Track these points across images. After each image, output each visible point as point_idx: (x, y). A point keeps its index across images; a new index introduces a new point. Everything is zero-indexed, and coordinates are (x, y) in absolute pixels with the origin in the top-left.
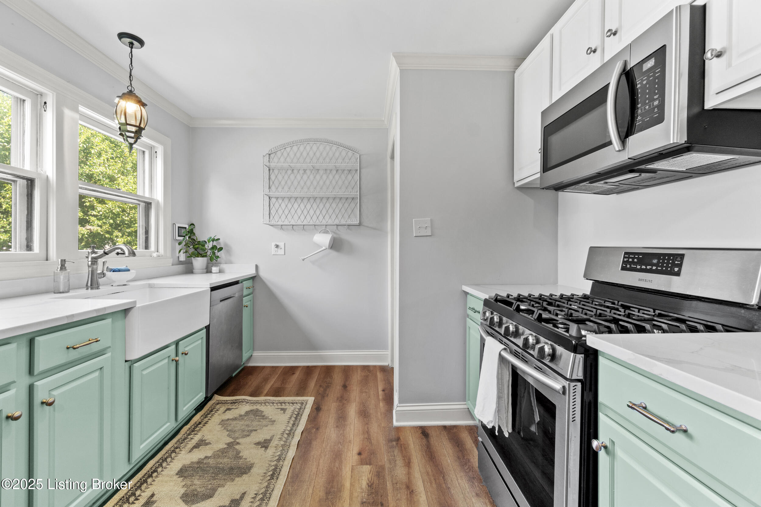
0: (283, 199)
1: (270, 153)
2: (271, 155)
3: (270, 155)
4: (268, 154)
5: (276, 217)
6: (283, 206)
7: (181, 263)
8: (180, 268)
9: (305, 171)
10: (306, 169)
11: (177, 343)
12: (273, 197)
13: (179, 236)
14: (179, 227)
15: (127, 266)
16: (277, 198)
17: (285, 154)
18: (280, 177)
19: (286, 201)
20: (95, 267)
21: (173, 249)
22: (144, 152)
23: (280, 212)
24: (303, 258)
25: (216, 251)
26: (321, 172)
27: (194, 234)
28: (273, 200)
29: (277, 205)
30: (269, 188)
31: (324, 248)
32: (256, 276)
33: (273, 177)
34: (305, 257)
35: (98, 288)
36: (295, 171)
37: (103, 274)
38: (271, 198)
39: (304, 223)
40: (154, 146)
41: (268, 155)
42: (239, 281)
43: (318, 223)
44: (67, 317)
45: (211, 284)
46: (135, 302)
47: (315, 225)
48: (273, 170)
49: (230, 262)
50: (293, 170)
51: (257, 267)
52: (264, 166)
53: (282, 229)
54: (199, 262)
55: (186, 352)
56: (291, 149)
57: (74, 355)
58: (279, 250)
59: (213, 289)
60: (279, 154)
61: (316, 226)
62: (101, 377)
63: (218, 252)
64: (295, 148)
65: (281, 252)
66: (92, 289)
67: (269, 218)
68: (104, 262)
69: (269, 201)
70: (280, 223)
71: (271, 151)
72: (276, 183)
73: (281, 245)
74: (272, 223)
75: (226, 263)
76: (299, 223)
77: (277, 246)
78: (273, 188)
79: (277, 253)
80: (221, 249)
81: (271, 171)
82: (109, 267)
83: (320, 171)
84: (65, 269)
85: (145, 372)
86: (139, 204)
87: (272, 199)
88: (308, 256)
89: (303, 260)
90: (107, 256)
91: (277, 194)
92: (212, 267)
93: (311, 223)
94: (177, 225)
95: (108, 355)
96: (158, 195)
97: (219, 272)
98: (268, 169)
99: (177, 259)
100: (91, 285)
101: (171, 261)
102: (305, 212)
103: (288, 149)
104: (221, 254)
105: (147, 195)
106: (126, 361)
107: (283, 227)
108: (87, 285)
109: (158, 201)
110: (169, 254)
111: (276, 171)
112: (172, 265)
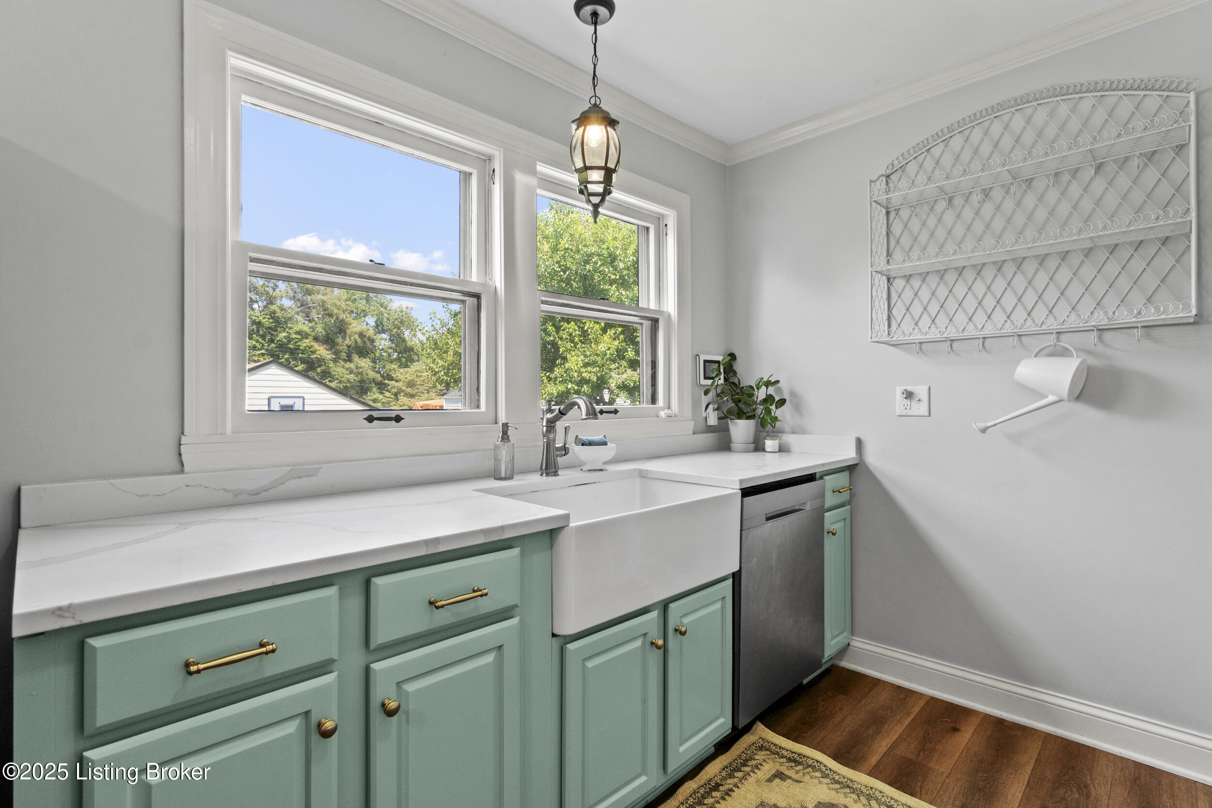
0: (924, 277)
1: (889, 172)
2: (892, 177)
3: (888, 176)
4: (882, 175)
5: (908, 325)
6: (925, 294)
7: (710, 429)
8: (708, 439)
9: (986, 193)
10: (991, 188)
11: (665, 606)
12: (899, 277)
13: (706, 378)
14: (705, 361)
15: (605, 436)
16: (908, 278)
17: (929, 164)
18: (915, 224)
19: (933, 280)
20: (551, 436)
21: (696, 403)
22: (648, 229)
23: (917, 309)
24: (982, 425)
25: (773, 407)
26: (1039, 185)
27: (735, 373)
28: (899, 284)
29: (908, 294)
30: (889, 254)
31: (1052, 398)
32: (857, 464)
33: (897, 228)
34: (989, 424)
35: (555, 474)
36: (958, 201)
37: (565, 450)
38: (892, 280)
39: (985, 333)
40: (663, 216)
41: (884, 179)
42: (816, 473)
43: (1030, 327)
44: (427, 543)
45: (741, 481)
46: (566, 517)
47: (1019, 336)
48: (897, 211)
49: (803, 431)
50: (950, 200)
51: (859, 443)
52: (874, 204)
53: (922, 352)
54: (741, 429)
55: (683, 629)
56: (946, 146)
57: (442, 618)
58: (914, 404)
59: (747, 492)
60: (912, 168)
61: (1023, 338)
62: (499, 663)
63: (777, 408)
64: (957, 142)
65: (922, 409)
66: (547, 475)
67: (889, 326)
68: (566, 428)
69: (889, 288)
70: (917, 337)
71: (891, 167)
72: (906, 241)
73: (921, 391)
74: (898, 337)
75: (793, 433)
76: (971, 331)
77: (909, 395)
78: (898, 255)
79: (910, 413)
80: (782, 402)
81: (892, 215)
82: (580, 437)
83: (1035, 183)
84: (508, 438)
85: (590, 664)
86: (641, 324)
87: (897, 280)
88: (997, 421)
89: (984, 431)
90: (564, 417)
91: (908, 267)
92: (765, 439)
93: (1008, 329)
94: (703, 357)
95: (515, 621)
96: (670, 306)
97: (780, 451)
98: (884, 211)
99: (703, 422)
100: (546, 469)
101: (691, 425)
102: (989, 302)
103: (937, 151)
104: (783, 414)
105: (653, 306)
106: (554, 635)
107: (924, 346)
108: (541, 468)
109: (669, 315)
110: (688, 412)
111: (905, 214)
112: (693, 434)
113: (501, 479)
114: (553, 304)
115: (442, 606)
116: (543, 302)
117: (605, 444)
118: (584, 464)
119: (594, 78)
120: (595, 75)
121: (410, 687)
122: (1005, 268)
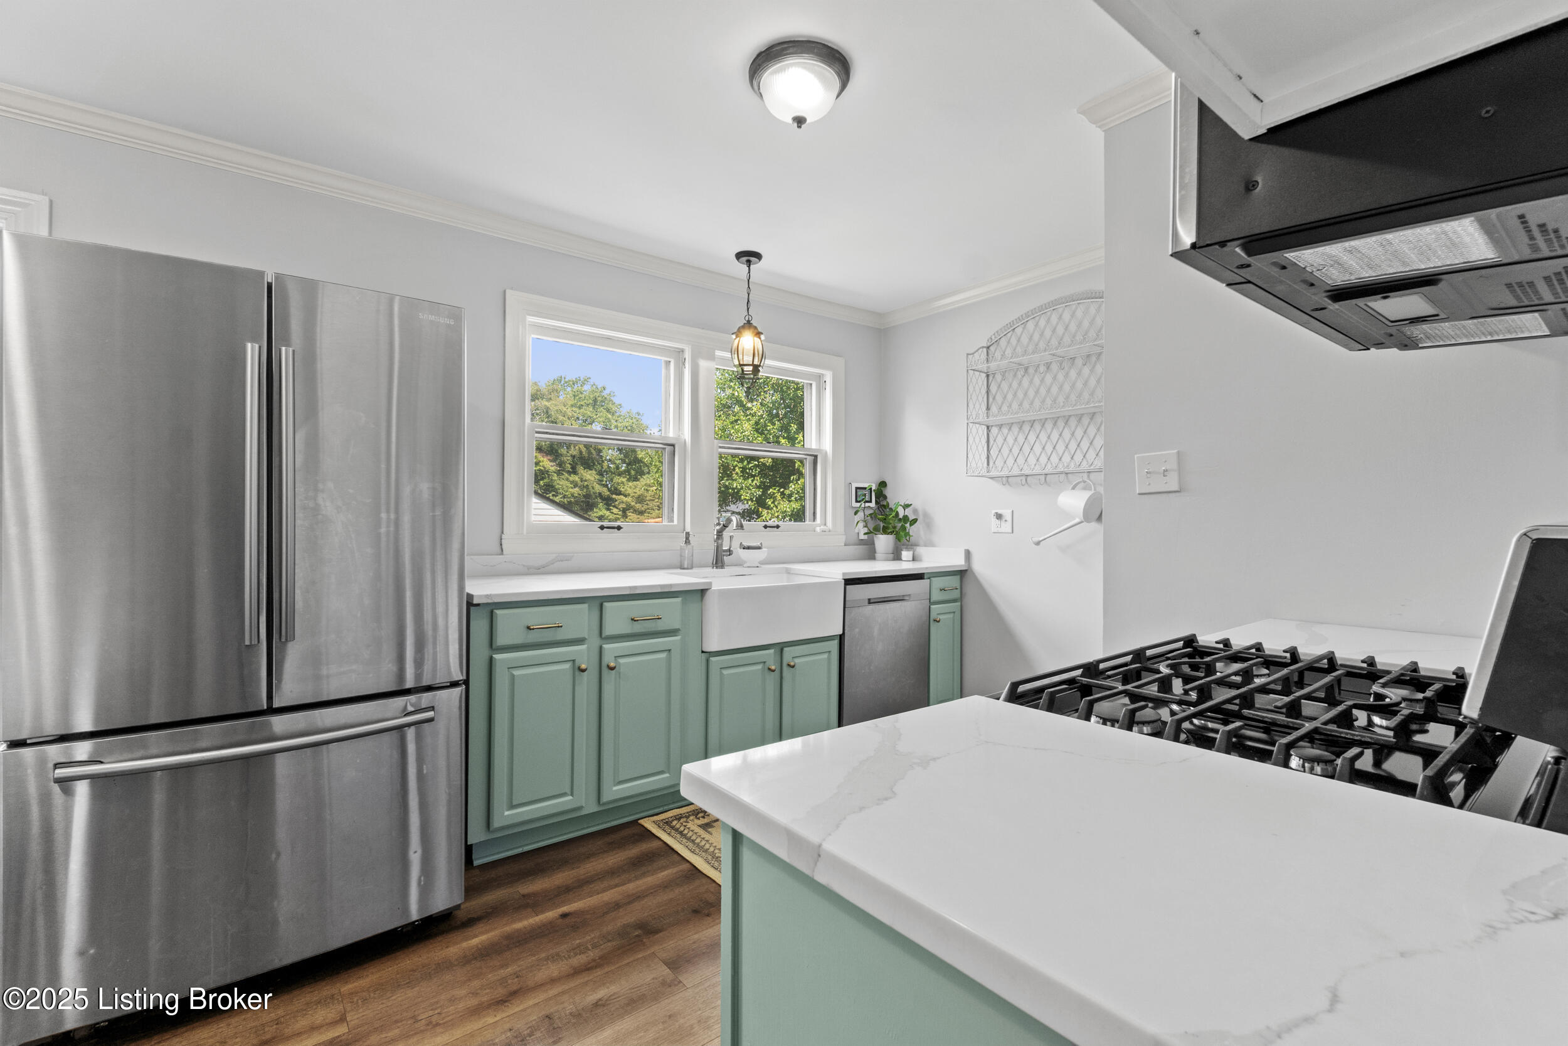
0: (1010, 426)
1: (989, 344)
2: (991, 348)
3: (988, 348)
4: (983, 347)
5: (999, 463)
6: (1010, 440)
7: (862, 542)
8: (861, 549)
9: (1048, 366)
10: (1051, 362)
11: (781, 647)
12: (996, 425)
13: (857, 501)
14: (857, 488)
15: (761, 544)
16: (1000, 426)
17: (1014, 341)
18: (1005, 386)
19: (1015, 429)
20: (720, 541)
21: (847, 524)
22: (811, 384)
23: (1005, 451)
24: (1036, 539)
25: (908, 525)
26: (1079, 362)
27: (885, 497)
28: (994, 430)
29: (1000, 440)
30: (988, 408)
31: (1077, 520)
32: (966, 570)
33: (993, 388)
34: (1041, 539)
35: (722, 567)
36: (1031, 370)
37: (730, 552)
38: (990, 428)
39: (1046, 471)
40: (823, 374)
41: (985, 350)
42: (924, 574)
43: (1072, 468)
45: (844, 574)
46: (710, 583)
47: (1067, 473)
48: (994, 374)
50: (1026, 369)
51: (968, 554)
52: (971, 372)
53: (1009, 484)
54: (883, 542)
55: (795, 666)
56: (1024, 328)
57: (638, 628)
58: (1003, 523)
59: (849, 582)
60: (1003, 342)
61: (1069, 475)
62: (669, 660)
63: (911, 525)
64: (1031, 325)
65: (1006, 527)
66: (717, 567)
67: (988, 465)
68: (731, 537)
69: (988, 434)
70: (1005, 473)
71: (990, 341)
72: (999, 398)
73: (1007, 514)
74: (993, 473)
75: (925, 546)
76: (1037, 470)
77: (999, 516)
78: (994, 409)
79: (1000, 530)
80: (915, 521)
81: (991, 378)
82: (743, 543)
83: (1076, 361)
84: (689, 542)
85: (725, 672)
86: (806, 459)
87: (993, 428)
88: (1046, 537)
89: (1038, 543)
90: (727, 529)
91: (1000, 419)
92: (902, 550)
93: (1061, 468)
94: (854, 485)
95: (678, 638)
96: (827, 445)
97: (913, 560)
98: (984, 375)
99: (856, 536)
100: (716, 563)
101: (843, 539)
102: (1049, 448)
103: (1019, 331)
104: (913, 530)
105: (814, 446)
106: (703, 652)
107: (1010, 479)
108: (713, 564)
109: (826, 452)
110: (841, 528)
111: (999, 377)
112: (845, 545)
113: (684, 569)
114: (729, 448)
115: (637, 620)
116: (720, 447)
117: (759, 548)
118: (745, 562)
119: (748, 303)
120: (748, 301)
121: (622, 661)
122: (1046, 425)
